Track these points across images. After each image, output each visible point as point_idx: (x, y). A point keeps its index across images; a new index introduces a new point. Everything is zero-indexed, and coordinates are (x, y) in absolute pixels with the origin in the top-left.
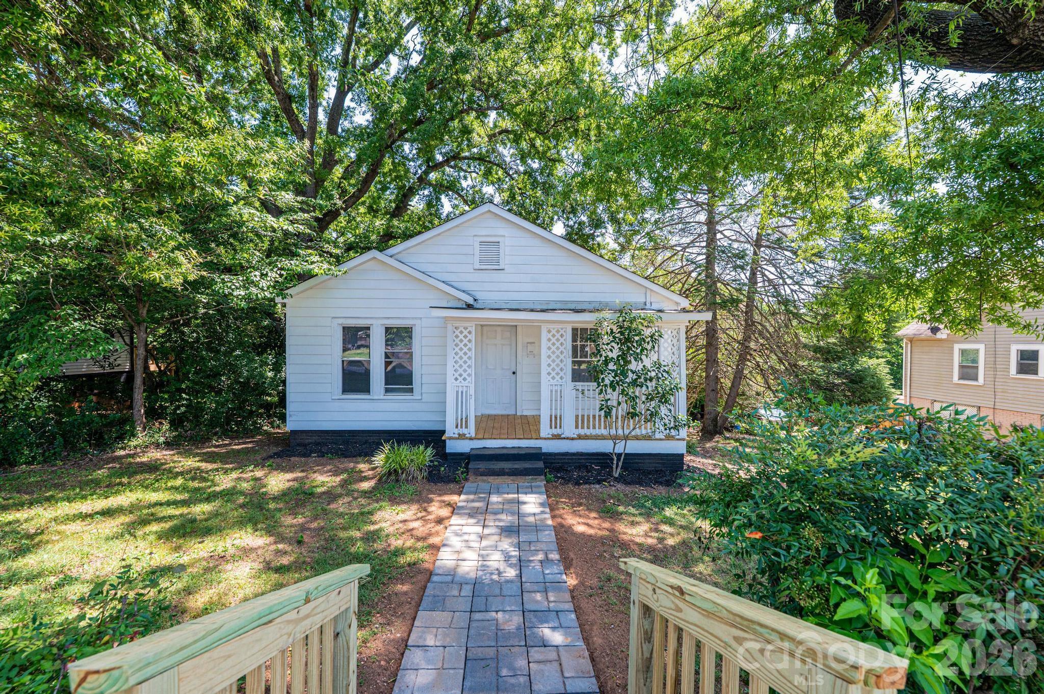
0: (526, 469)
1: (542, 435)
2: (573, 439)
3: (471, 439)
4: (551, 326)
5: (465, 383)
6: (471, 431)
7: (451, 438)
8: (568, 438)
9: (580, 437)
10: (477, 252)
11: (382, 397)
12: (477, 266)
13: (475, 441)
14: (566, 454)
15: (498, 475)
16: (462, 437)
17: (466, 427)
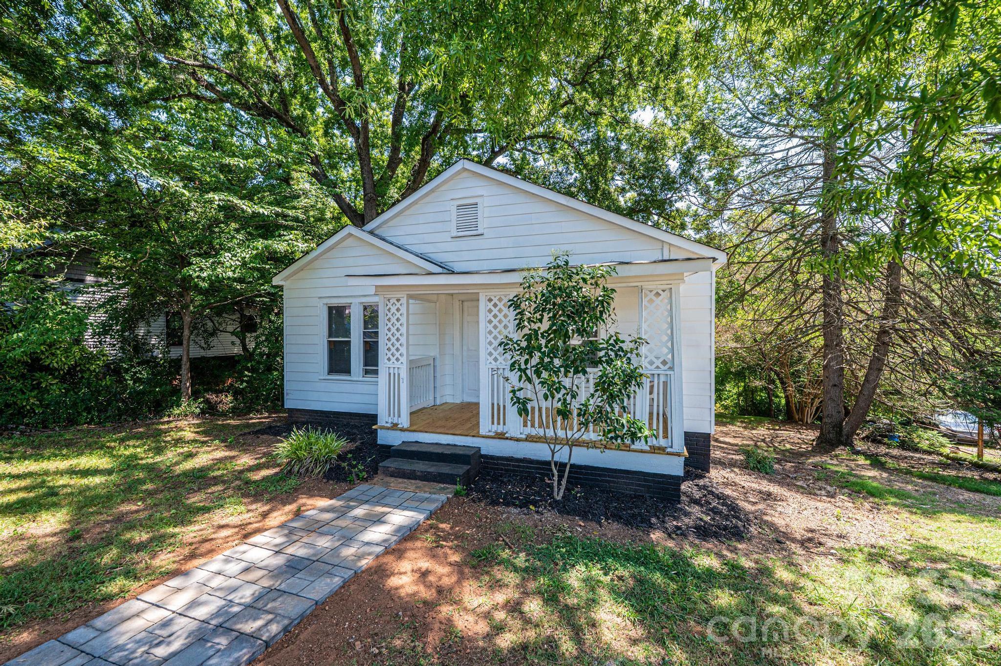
0: (440, 474)
1: (483, 431)
2: (518, 440)
3: (402, 430)
4: (491, 293)
5: (397, 364)
6: (404, 421)
7: (382, 428)
8: (511, 439)
9: (530, 439)
10: (454, 217)
11: (361, 379)
12: (455, 234)
13: (407, 433)
14: (510, 459)
15: (409, 478)
16: (395, 427)
17: (399, 416)
